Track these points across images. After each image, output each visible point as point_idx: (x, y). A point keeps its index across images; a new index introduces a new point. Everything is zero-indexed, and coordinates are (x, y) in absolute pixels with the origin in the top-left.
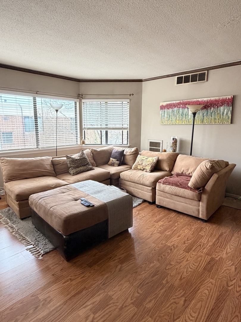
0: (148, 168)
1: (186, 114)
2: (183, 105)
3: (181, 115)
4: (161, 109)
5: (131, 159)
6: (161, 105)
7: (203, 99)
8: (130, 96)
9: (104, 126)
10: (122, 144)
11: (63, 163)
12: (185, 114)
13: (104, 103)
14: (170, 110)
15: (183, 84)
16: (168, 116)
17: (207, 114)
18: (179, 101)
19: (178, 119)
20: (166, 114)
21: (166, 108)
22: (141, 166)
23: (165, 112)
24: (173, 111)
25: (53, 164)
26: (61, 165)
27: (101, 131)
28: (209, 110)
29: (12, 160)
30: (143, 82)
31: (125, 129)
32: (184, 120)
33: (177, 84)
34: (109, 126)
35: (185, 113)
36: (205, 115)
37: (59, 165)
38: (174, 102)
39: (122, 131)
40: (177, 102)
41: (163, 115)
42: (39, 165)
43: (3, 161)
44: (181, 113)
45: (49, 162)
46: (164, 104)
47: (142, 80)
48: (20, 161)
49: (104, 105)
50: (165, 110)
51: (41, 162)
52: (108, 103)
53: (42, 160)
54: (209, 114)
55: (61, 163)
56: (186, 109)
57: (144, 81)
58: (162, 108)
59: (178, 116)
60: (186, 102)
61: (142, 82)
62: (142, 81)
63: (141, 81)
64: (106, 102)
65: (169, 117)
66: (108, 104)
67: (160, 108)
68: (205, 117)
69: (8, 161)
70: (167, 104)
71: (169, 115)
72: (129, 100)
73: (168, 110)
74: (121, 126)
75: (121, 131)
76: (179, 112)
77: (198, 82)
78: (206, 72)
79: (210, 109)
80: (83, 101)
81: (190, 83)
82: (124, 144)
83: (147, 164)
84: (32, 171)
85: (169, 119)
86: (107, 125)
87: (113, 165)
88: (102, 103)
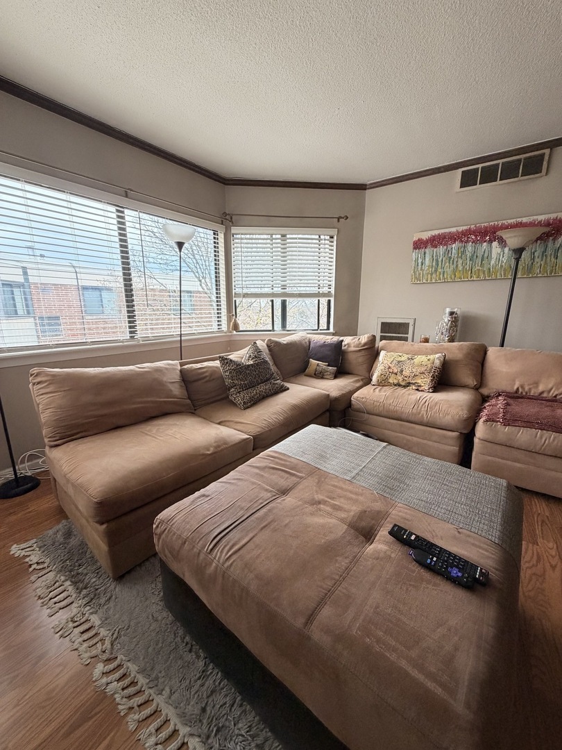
0: (426, 382)
1: (483, 256)
2: (476, 236)
3: (468, 260)
4: (415, 248)
5: (360, 360)
6: (415, 239)
7: (535, 217)
8: (338, 221)
9: (278, 290)
10: (317, 330)
11: (211, 375)
12: (480, 255)
13: (280, 237)
14: (441, 249)
15: (478, 186)
16: (434, 264)
17: (543, 252)
18: (465, 228)
19: (460, 268)
20: (427, 259)
21: (429, 246)
22: (400, 378)
23: (425, 253)
24: (448, 252)
25: (187, 379)
26: (206, 382)
27: (272, 301)
28: (550, 244)
29: (68, 375)
30: (367, 191)
31: (324, 295)
32: (479, 270)
33: (462, 186)
34: (288, 290)
35: (480, 253)
36: (536, 254)
37: (200, 382)
38: (453, 230)
39: (319, 300)
40: (460, 229)
41: (420, 261)
42: (152, 384)
43: (39, 379)
44: (469, 255)
45: (176, 376)
46: (425, 236)
47: (366, 185)
48: (94, 377)
49: (279, 241)
50: (427, 250)
51: (156, 375)
52: (288, 236)
53: (158, 370)
54: (549, 252)
55: (206, 377)
56: (485, 244)
57: (369, 189)
58: (419, 245)
59: (460, 261)
60: (486, 228)
61: (365, 189)
62: (364, 187)
63: (362, 187)
64: (283, 236)
65: (438, 265)
66: (288, 241)
67: (412, 246)
68: (536, 260)
69: (54, 379)
70: (434, 236)
71: (437, 261)
72: (334, 232)
73: (435, 250)
74: (315, 290)
75: (316, 300)
76: (463, 252)
77: (520, 178)
78: (547, 151)
79: (554, 240)
80: (234, 230)
81: (499, 182)
82: (321, 330)
83: (417, 370)
84: (134, 403)
85: (436, 271)
86: (284, 287)
87: (319, 375)
88: (274, 236)
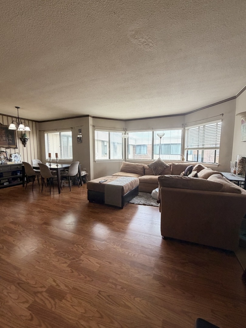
4: (242, 124)
8: (222, 116)
9: (201, 146)
10: (214, 163)
13: (203, 127)
23: (244, 126)
27: (198, 151)
31: (217, 148)
34: (205, 146)
41: (243, 130)
47: (236, 96)
49: (202, 128)
52: (206, 126)
58: (243, 122)
64: (204, 126)
72: (221, 121)
74: (214, 146)
75: (214, 150)
80: (186, 128)
82: (216, 163)
86: (203, 145)
88: (200, 127)
